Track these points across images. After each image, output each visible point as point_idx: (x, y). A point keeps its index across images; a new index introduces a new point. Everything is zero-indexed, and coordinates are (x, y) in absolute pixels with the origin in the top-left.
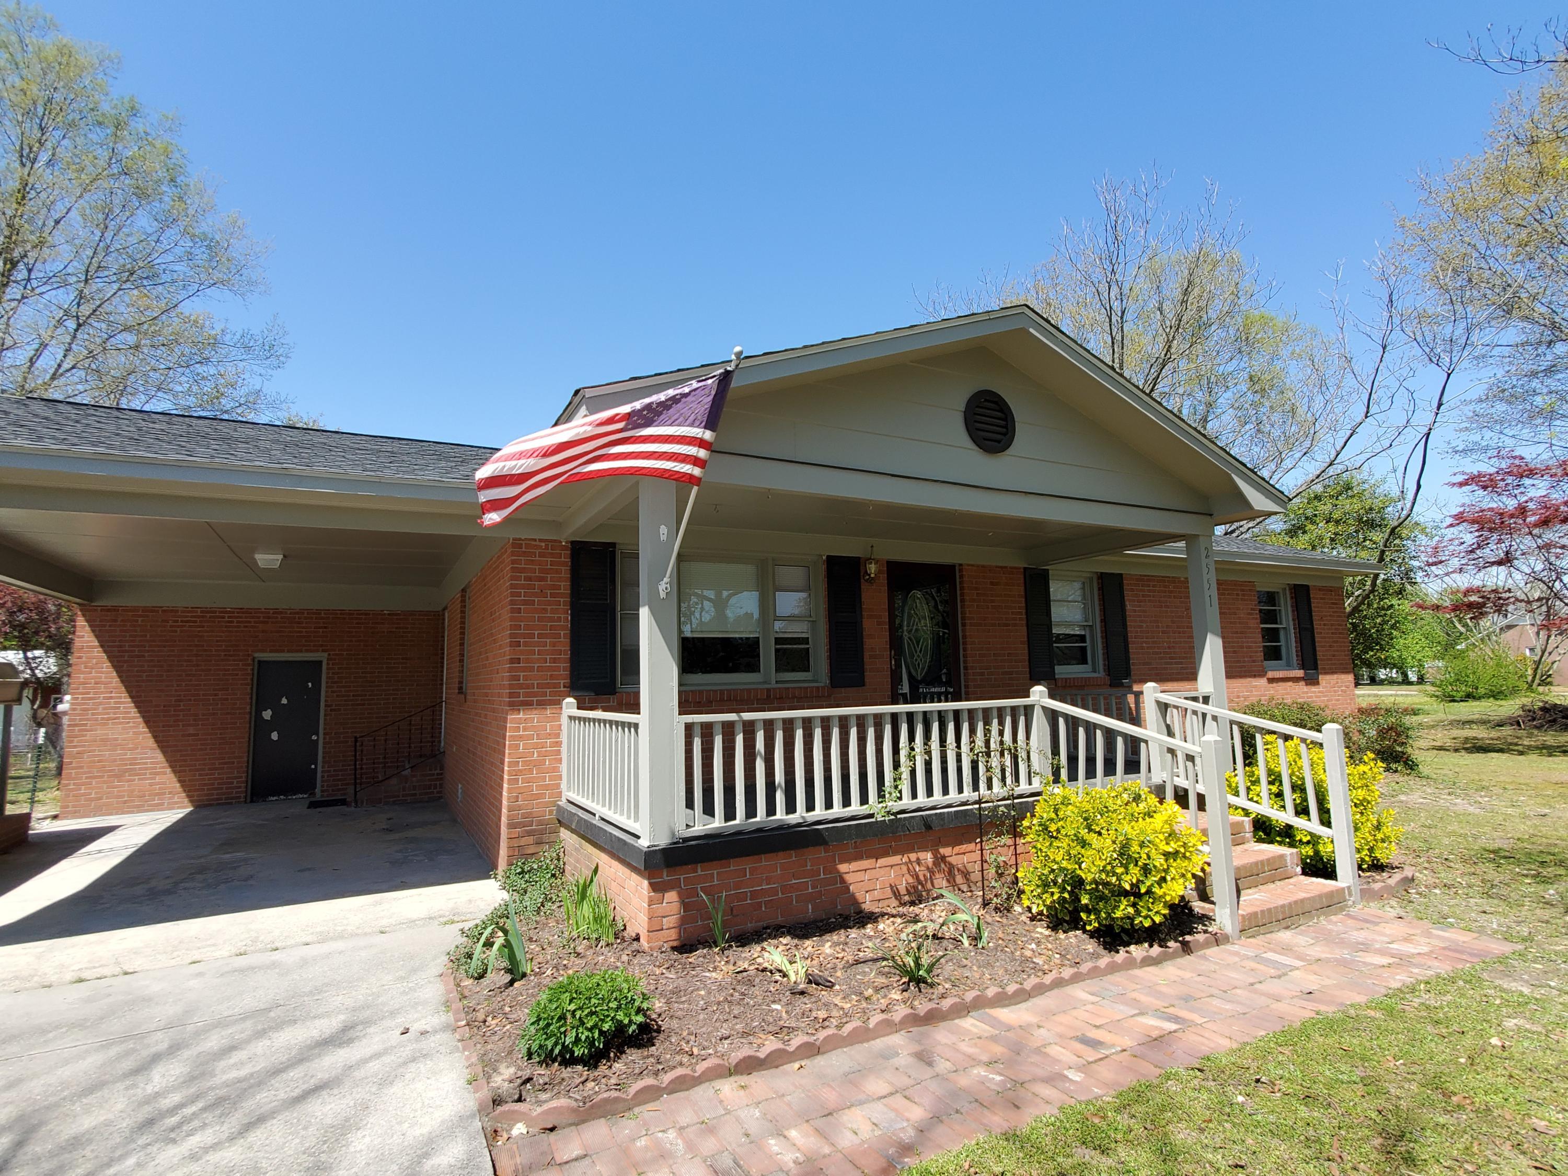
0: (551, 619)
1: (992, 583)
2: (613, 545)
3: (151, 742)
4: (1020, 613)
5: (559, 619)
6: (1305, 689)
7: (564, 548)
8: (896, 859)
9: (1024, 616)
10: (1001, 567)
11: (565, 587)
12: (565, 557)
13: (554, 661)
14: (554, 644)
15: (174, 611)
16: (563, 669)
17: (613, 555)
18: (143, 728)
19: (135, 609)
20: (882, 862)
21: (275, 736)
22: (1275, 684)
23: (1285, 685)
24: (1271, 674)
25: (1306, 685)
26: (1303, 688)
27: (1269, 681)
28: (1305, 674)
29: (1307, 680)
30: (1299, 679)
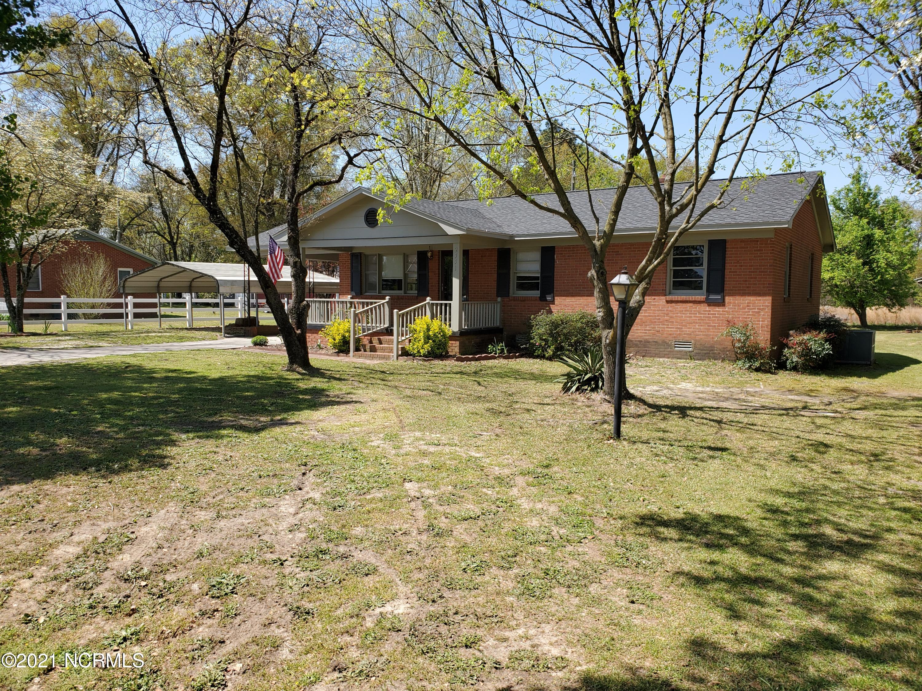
0: (347, 274)
1: (482, 256)
4: (495, 268)
5: (349, 274)
6: (707, 308)
7: (349, 255)
9: (496, 270)
10: (487, 249)
11: (350, 266)
12: (350, 257)
14: (348, 281)
16: (349, 288)
17: (360, 256)
22: (673, 304)
23: (684, 305)
24: (669, 298)
25: (709, 305)
26: (704, 308)
27: (668, 302)
28: (707, 299)
29: (710, 303)
30: (700, 302)
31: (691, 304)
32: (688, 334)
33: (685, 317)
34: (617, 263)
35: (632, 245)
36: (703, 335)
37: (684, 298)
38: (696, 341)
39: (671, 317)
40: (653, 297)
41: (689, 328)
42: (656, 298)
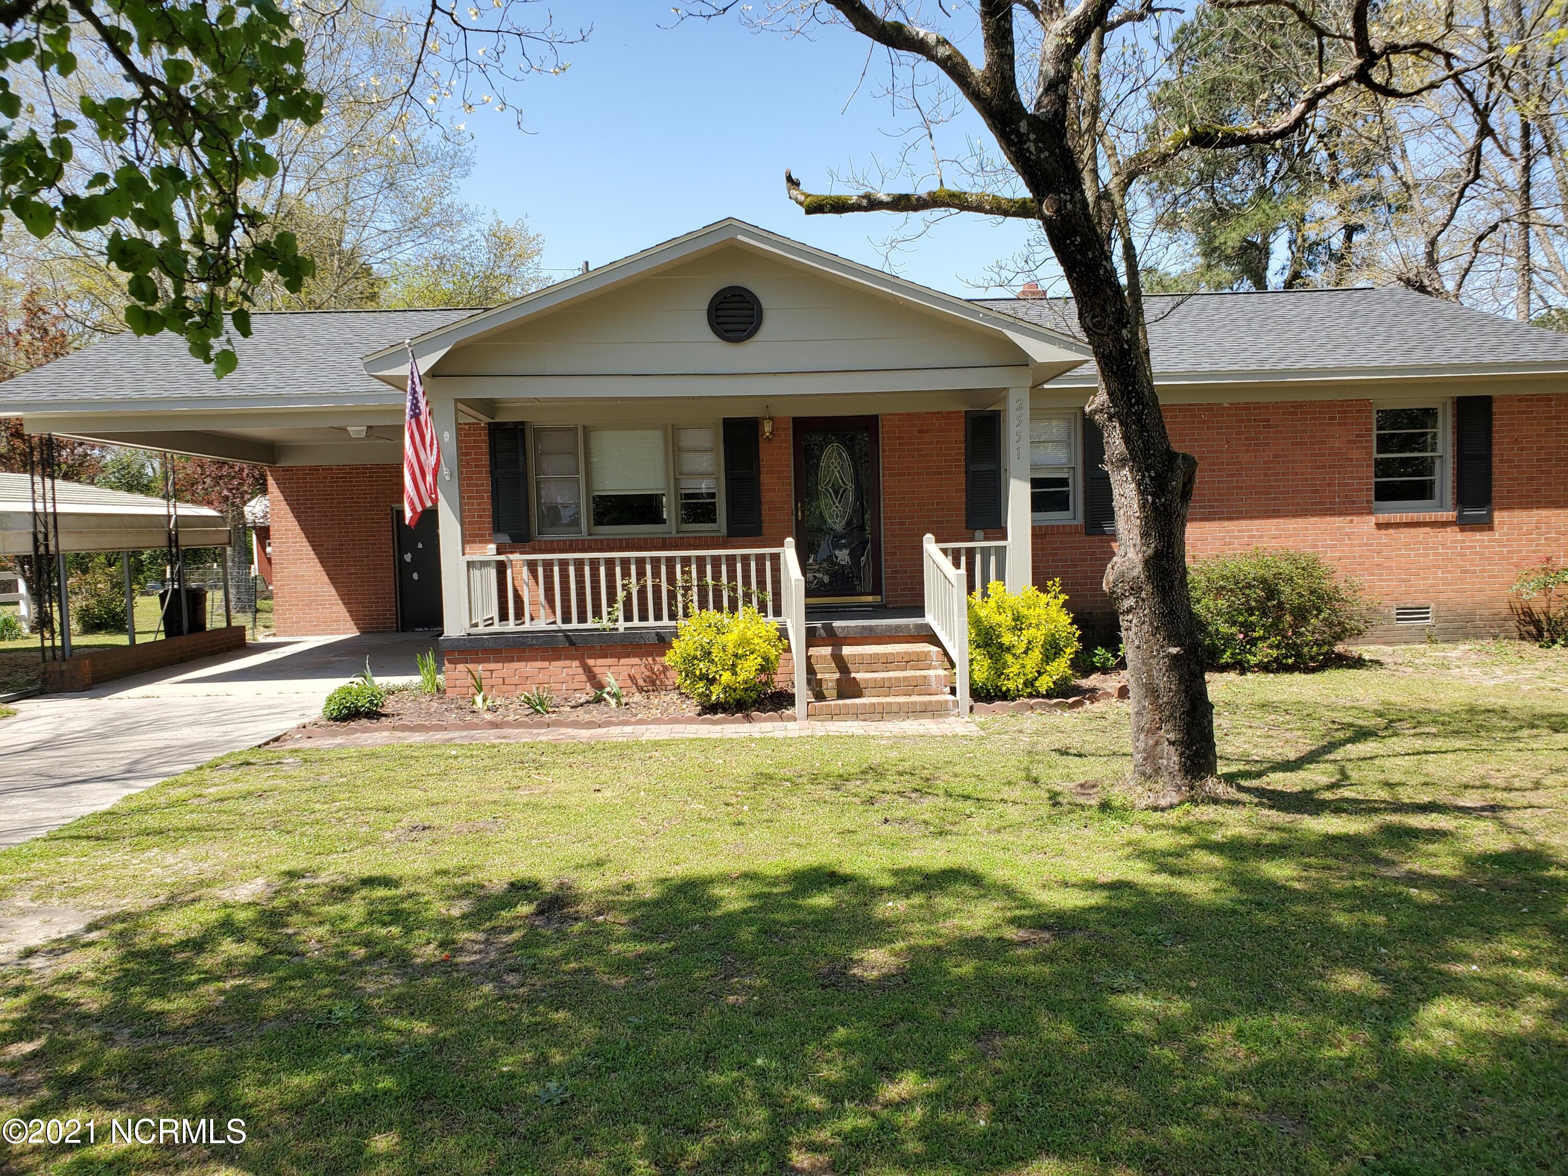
0: (476, 485)
1: (920, 431)
2: (523, 423)
3: (326, 579)
4: (959, 460)
5: (483, 485)
6: (1459, 536)
7: (483, 429)
8: (636, 661)
9: (963, 463)
10: (934, 413)
11: (485, 459)
12: (484, 436)
13: (480, 516)
14: (479, 504)
15: (329, 469)
16: (488, 521)
17: (523, 431)
18: (319, 567)
19: (303, 468)
20: (623, 661)
21: (415, 576)
22: (1391, 531)
23: (1412, 530)
24: (1382, 518)
25: (1462, 530)
26: (1453, 535)
27: (1379, 526)
28: (1460, 517)
29: (1464, 524)
30: (1444, 524)
31: (1427, 530)
32: (1423, 591)
33: (1416, 556)
34: (1268, 445)
35: (1298, 406)
36: (1453, 591)
37: (1405, 517)
38: (1439, 604)
39: (1388, 558)
40: (1349, 518)
41: (1424, 579)
42: (1355, 518)
